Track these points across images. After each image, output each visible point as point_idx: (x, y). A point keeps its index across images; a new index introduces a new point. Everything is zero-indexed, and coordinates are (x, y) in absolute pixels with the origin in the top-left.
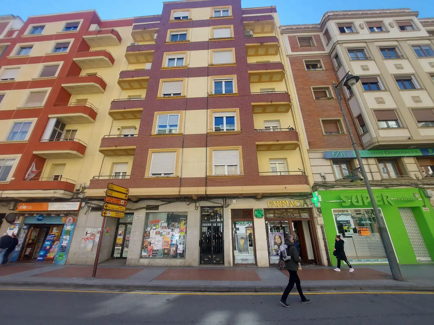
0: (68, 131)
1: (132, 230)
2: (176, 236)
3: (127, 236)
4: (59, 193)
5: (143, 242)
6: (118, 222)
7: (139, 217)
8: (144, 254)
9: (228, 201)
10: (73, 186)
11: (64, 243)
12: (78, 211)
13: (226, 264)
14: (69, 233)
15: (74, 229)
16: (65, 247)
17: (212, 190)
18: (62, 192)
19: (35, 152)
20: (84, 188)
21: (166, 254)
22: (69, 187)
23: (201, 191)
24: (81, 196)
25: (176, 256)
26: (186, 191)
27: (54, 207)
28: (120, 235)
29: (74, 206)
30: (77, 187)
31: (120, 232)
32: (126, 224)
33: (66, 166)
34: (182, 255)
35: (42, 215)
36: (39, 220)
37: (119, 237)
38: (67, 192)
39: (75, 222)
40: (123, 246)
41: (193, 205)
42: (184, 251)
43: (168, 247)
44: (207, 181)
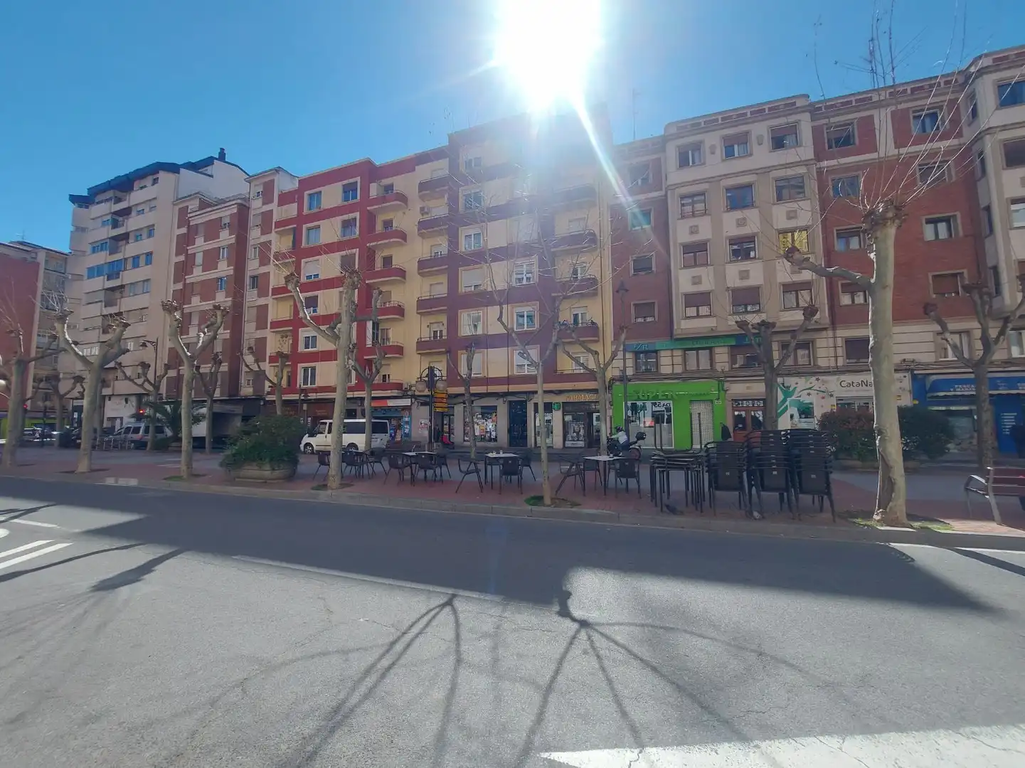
0: (382, 329)
1: (455, 420)
2: (490, 426)
3: (452, 425)
4: (395, 393)
5: (464, 430)
6: (443, 415)
7: (459, 409)
8: (466, 439)
9: (531, 396)
10: (401, 384)
11: (407, 431)
12: (411, 406)
13: (529, 446)
14: (407, 423)
15: (411, 419)
16: (408, 434)
17: (513, 388)
18: (396, 391)
19: (365, 357)
20: (411, 386)
21: (483, 439)
22: (399, 386)
23: (502, 389)
24: (409, 393)
25: (490, 440)
26: (492, 389)
27: (391, 403)
28: (446, 425)
29: (407, 402)
30: (405, 386)
31: (445, 422)
32: (449, 416)
33: (391, 366)
34: (495, 440)
35: (385, 410)
36: (384, 414)
37: (445, 426)
38: (399, 391)
39: (410, 415)
40: (449, 433)
41: (501, 400)
42: (496, 437)
43: (484, 434)
44: (509, 380)
